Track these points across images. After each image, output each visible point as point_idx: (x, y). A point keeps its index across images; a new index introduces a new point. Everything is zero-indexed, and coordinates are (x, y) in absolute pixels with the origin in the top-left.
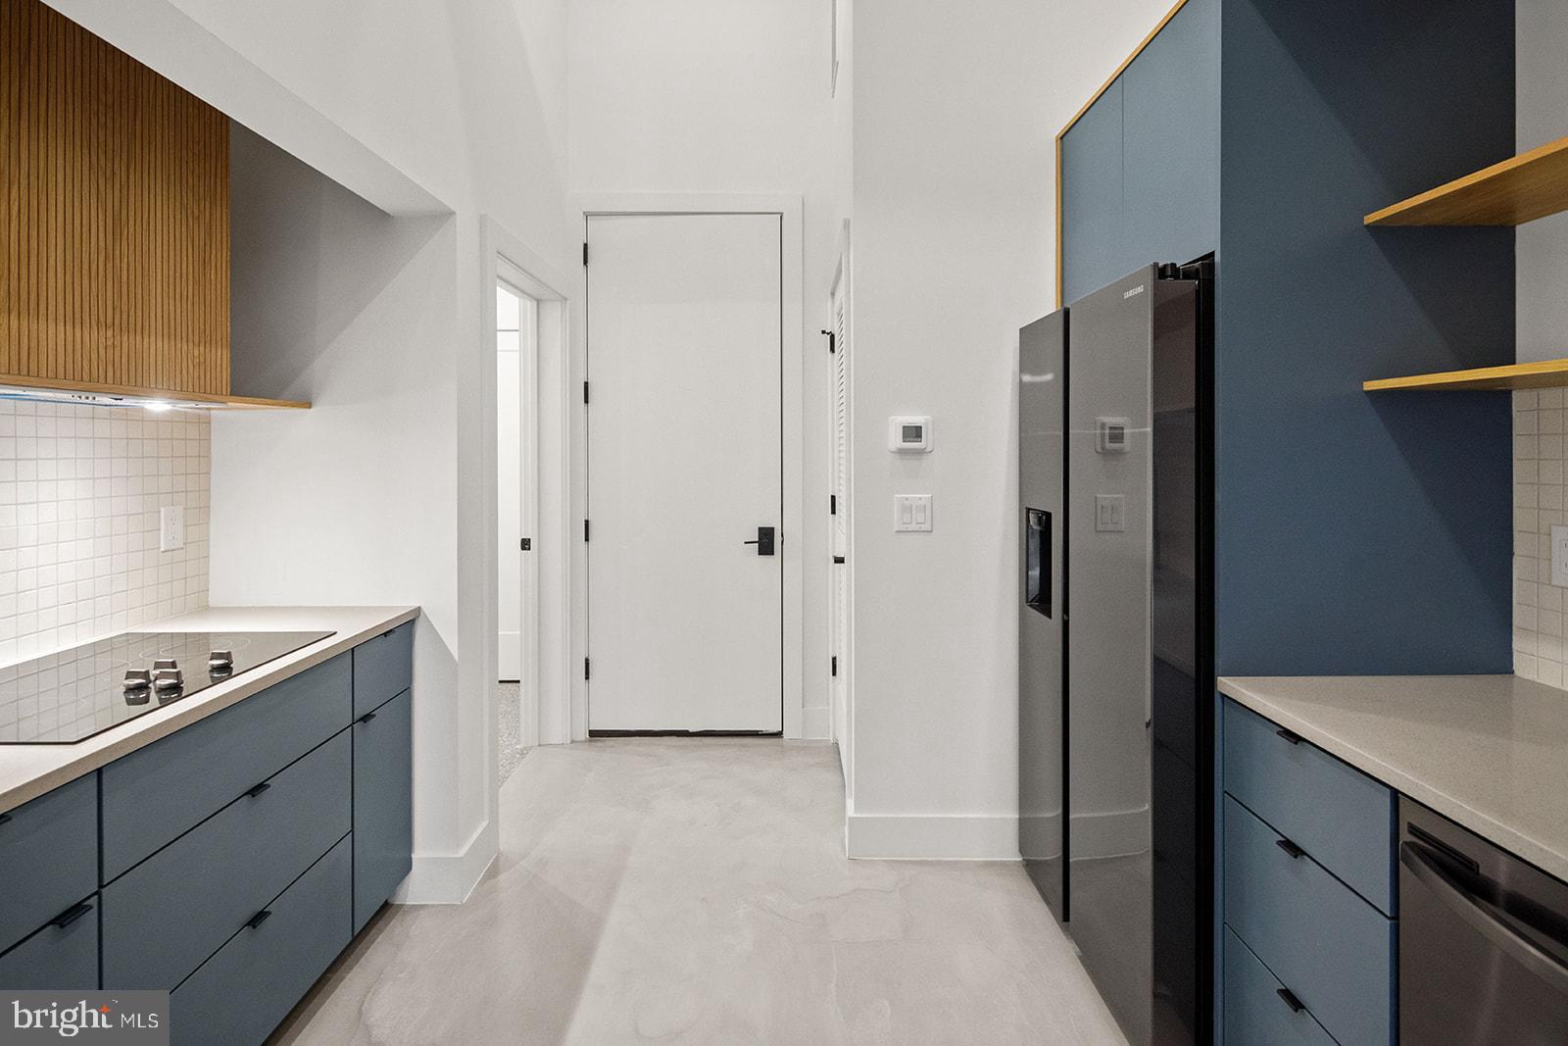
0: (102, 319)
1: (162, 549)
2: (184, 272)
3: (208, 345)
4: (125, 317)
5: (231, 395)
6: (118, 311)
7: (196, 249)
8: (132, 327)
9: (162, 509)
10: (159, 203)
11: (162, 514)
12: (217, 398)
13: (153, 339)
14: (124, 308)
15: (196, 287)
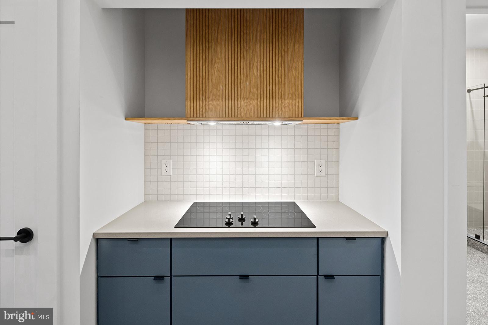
0: (245, 96)
1: (316, 175)
2: (280, 73)
3: (292, 99)
4: (253, 94)
5: (303, 117)
6: (251, 93)
7: (286, 64)
8: (256, 97)
9: (316, 161)
10: (268, 52)
11: (315, 162)
12: (298, 119)
13: (265, 100)
14: (253, 92)
15: (286, 78)
